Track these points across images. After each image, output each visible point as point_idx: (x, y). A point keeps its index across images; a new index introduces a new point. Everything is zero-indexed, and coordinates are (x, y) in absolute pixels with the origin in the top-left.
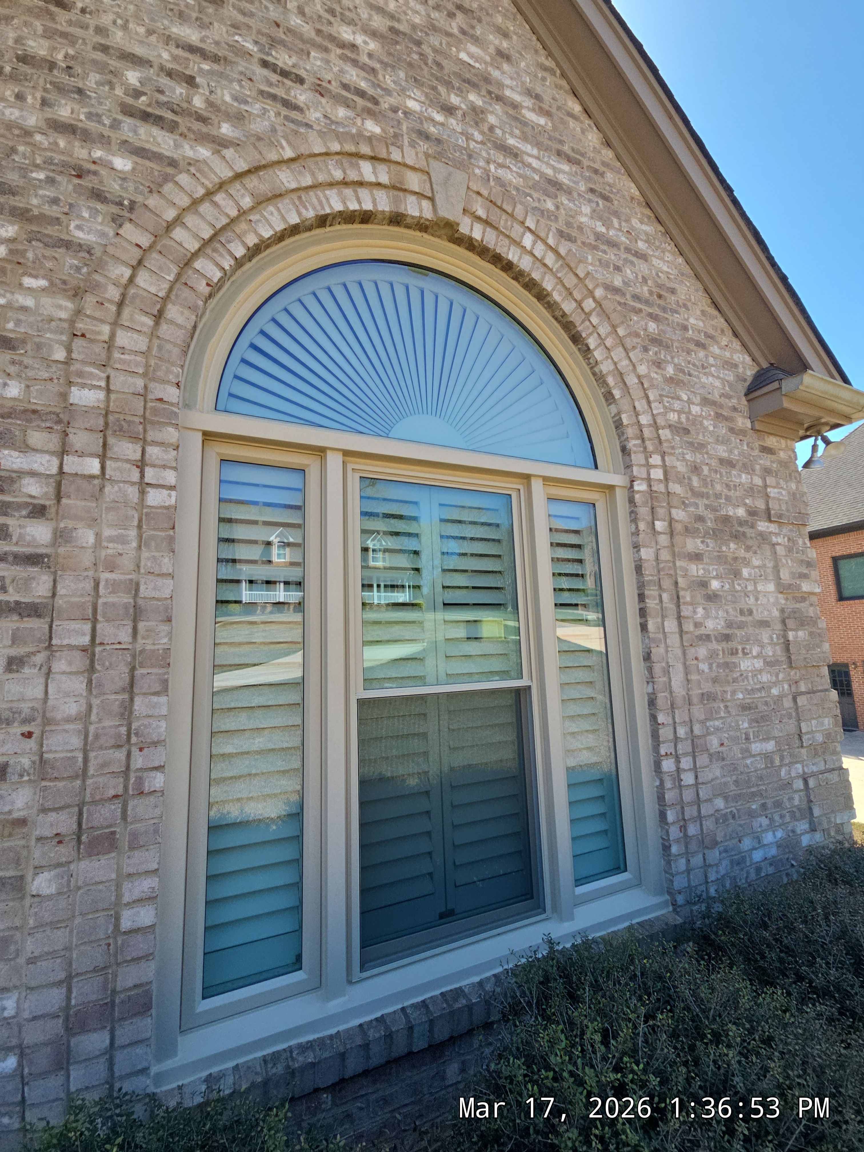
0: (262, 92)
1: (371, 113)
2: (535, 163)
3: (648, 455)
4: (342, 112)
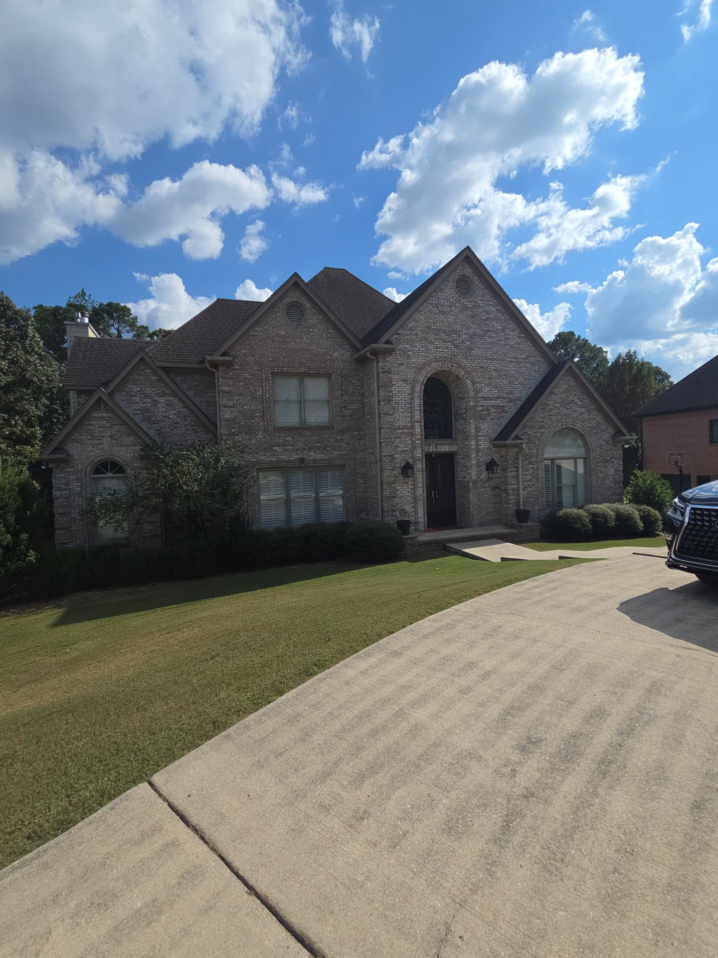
0: (549, 419)
1: (559, 415)
2: (579, 411)
4: (556, 417)
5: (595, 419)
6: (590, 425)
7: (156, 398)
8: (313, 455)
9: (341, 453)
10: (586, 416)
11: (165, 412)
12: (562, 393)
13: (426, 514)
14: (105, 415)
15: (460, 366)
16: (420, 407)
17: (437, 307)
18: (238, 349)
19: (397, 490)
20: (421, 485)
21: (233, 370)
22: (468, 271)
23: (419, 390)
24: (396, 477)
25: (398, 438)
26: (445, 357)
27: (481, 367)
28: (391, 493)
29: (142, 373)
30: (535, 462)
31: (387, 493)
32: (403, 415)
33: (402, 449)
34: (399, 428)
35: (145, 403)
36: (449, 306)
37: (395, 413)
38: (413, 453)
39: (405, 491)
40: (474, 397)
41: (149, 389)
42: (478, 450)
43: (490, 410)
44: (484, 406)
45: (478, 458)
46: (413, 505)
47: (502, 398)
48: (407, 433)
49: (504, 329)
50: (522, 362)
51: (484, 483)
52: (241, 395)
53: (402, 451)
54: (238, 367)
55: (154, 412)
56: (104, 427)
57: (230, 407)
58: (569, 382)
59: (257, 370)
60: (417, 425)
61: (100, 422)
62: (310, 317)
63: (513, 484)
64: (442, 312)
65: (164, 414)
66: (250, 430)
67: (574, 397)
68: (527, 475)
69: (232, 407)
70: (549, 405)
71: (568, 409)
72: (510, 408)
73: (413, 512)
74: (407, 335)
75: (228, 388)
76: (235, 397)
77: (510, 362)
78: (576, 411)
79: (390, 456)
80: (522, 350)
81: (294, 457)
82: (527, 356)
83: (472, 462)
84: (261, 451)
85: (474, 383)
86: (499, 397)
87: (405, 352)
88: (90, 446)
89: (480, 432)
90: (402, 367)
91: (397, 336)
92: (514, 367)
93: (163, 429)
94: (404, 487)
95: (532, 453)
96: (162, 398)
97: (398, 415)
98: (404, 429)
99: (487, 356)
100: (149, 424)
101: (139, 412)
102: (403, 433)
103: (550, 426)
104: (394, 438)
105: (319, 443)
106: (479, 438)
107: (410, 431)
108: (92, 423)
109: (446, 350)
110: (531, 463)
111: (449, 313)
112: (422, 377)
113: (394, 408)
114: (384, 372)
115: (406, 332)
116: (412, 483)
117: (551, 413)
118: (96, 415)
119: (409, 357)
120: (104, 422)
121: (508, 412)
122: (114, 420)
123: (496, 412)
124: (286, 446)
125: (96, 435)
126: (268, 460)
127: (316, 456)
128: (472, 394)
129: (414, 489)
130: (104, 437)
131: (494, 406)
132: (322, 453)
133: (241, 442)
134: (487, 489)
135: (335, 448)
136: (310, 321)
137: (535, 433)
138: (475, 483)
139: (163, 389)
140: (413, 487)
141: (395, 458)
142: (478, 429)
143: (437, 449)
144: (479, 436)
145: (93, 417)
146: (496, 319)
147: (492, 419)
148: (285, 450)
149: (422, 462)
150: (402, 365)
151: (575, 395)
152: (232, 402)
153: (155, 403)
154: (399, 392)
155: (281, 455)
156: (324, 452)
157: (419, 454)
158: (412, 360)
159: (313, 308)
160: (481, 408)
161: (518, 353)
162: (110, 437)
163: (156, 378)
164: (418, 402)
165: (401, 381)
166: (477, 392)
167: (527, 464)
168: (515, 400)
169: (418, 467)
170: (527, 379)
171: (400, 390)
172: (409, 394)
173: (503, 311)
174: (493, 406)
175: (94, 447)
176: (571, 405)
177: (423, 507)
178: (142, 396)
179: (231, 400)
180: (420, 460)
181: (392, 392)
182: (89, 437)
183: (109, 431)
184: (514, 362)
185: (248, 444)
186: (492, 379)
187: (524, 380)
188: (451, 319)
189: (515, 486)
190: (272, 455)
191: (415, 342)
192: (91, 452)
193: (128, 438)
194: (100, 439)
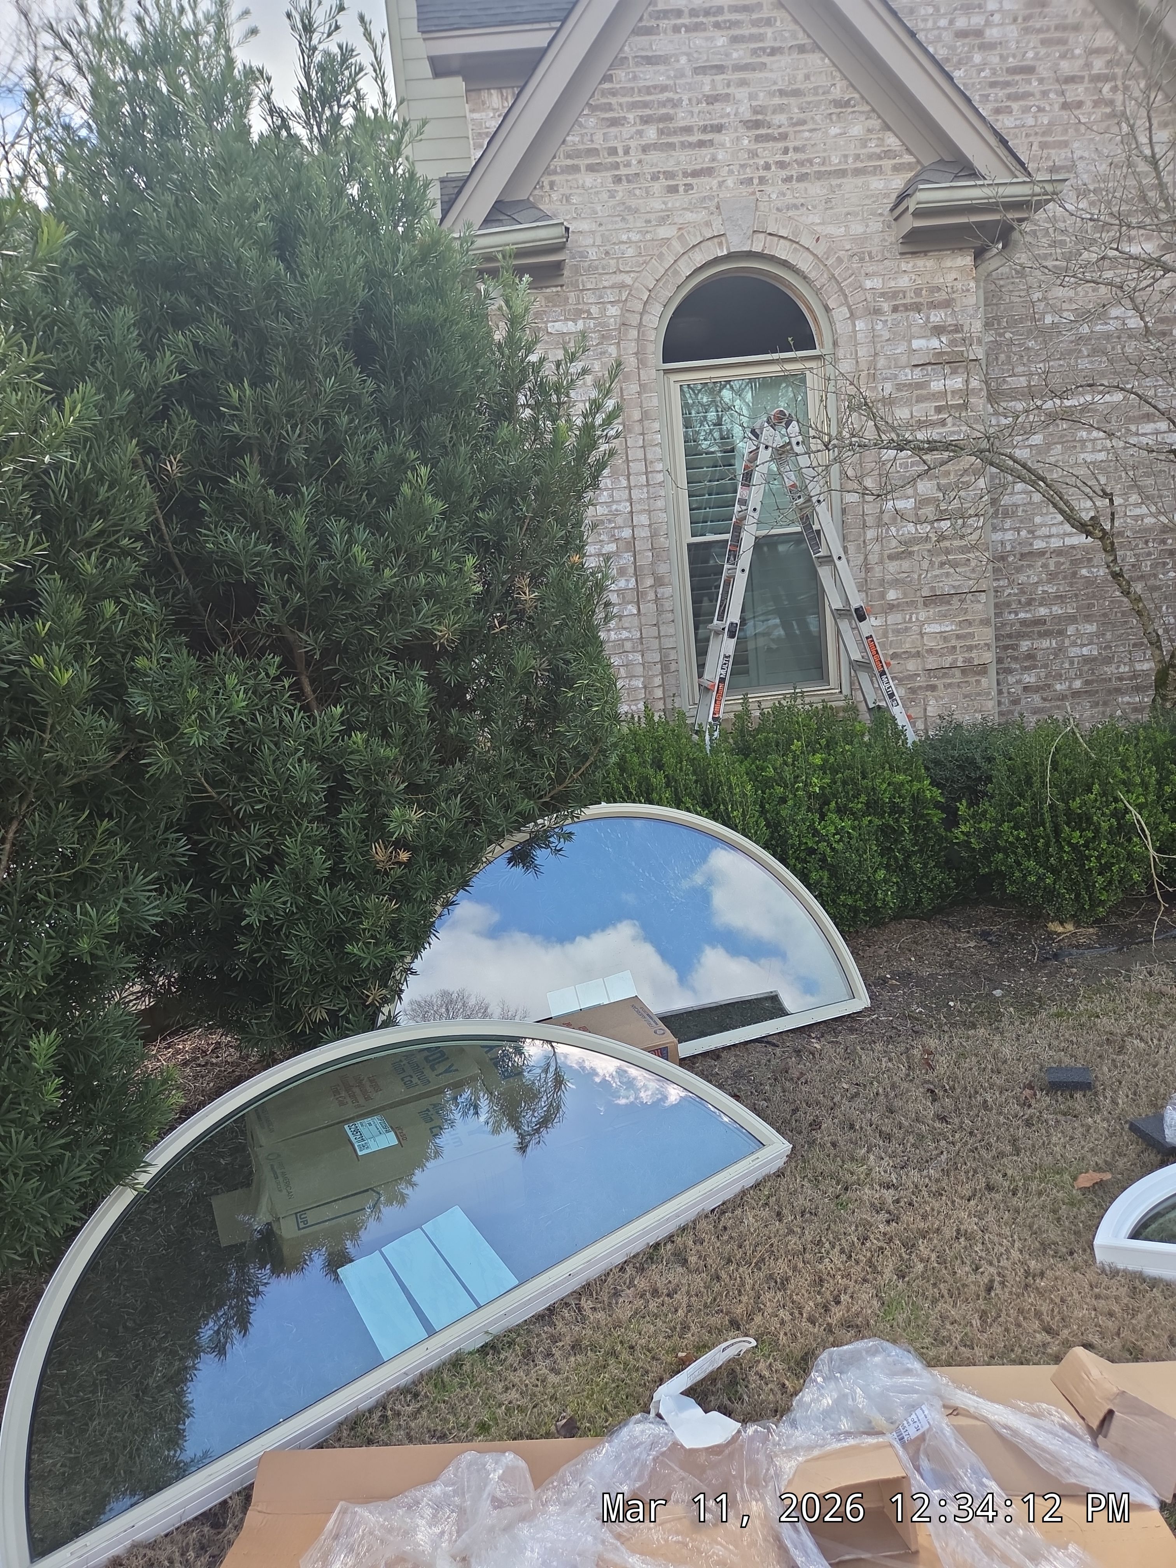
56: (720, 69)
88: (657, 187)
162: (751, 125)
183: (742, 93)
192: (663, 221)
193: (834, 130)
194: (701, 144)
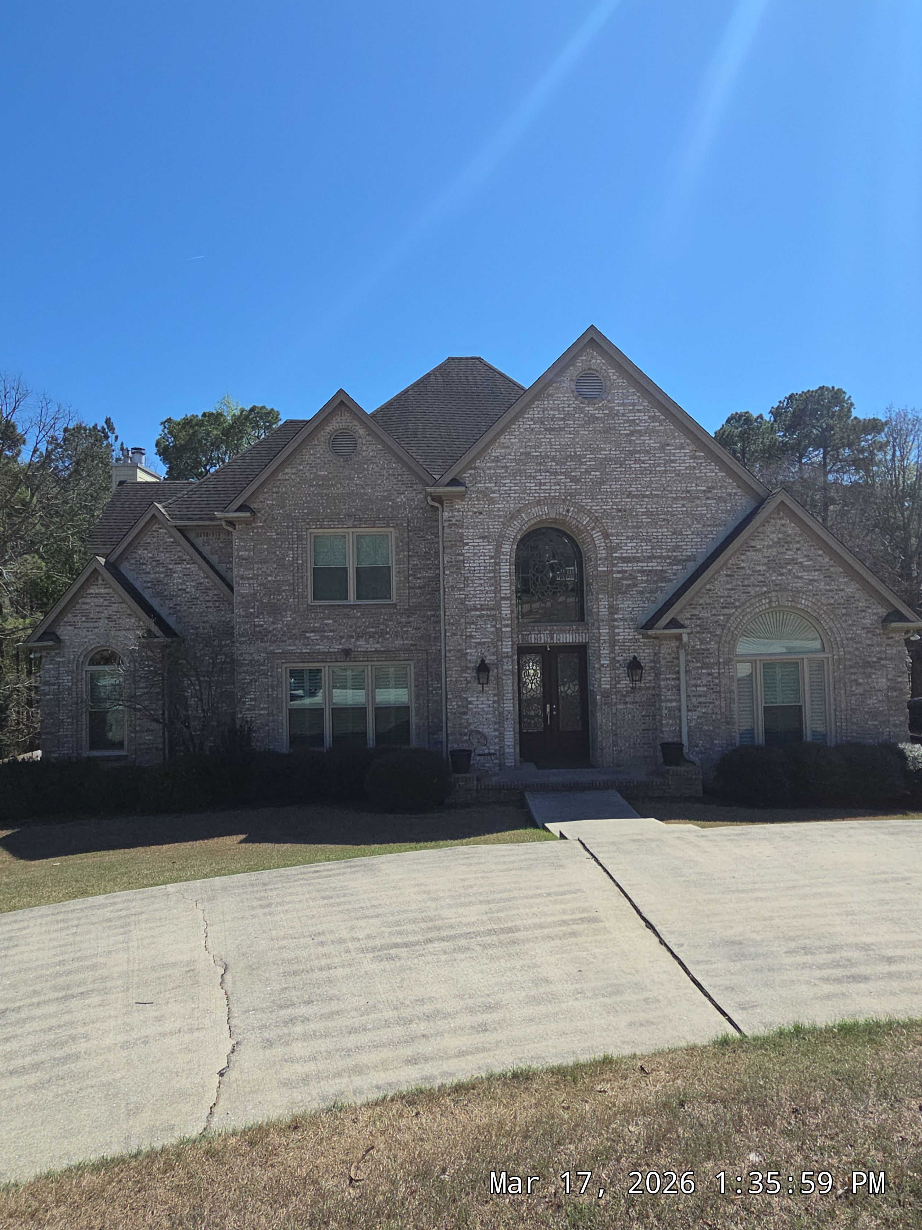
0: (743, 593)
1: (764, 586)
2: (806, 577)
3: (839, 648)
4: (758, 589)
5: (843, 590)
6: (832, 601)
7: (171, 567)
8: (362, 645)
9: (406, 642)
10: (822, 586)
11: (181, 584)
12: (770, 547)
13: (518, 741)
14: (102, 591)
15: (581, 509)
16: (510, 576)
17: (542, 423)
18: (262, 500)
19: (471, 703)
20: (510, 696)
21: (253, 528)
22: (598, 361)
23: (508, 550)
24: (468, 682)
25: (473, 623)
26: (554, 497)
27: (620, 511)
28: (459, 706)
29: (156, 534)
30: (714, 664)
31: (453, 705)
32: (482, 588)
33: (479, 640)
34: (477, 610)
35: (158, 573)
36: (563, 419)
37: (468, 586)
38: (496, 647)
39: (483, 704)
40: (606, 559)
41: (162, 555)
42: (613, 643)
43: (636, 578)
44: (626, 571)
45: (612, 655)
46: (496, 726)
47: (660, 557)
48: (488, 616)
49: (663, 447)
50: (699, 498)
51: (624, 696)
52: (264, 562)
53: (479, 643)
54: (261, 524)
55: (166, 584)
56: (101, 606)
57: (249, 579)
58: (783, 529)
59: (287, 527)
60: (505, 604)
61: (96, 600)
62: (364, 448)
63: (671, 701)
64: (550, 430)
65: (180, 587)
66: (275, 610)
67: (795, 553)
68: (696, 686)
69: (252, 578)
70: (743, 568)
71: (782, 575)
72: (675, 574)
73: (496, 737)
74: (489, 468)
75: (247, 553)
76: (256, 566)
77: (676, 499)
78: (801, 578)
79: (459, 651)
80: (698, 478)
81: (337, 647)
82: (708, 488)
83: (602, 662)
84: (289, 639)
85: (606, 535)
86: (651, 558)
87: (485, 494)
88: (85, 630)
89: (616, 613)
90: (481, 516)
91: (473, 471)
92: (683, 506)
93: (178, 608)
94: (482, 699)
95: (708, 650)
96: (179, 566)
97: (473, 589)
98: (483, 610)
99: (630, 492)
100: (161, 600)
101: (149, 585)
102: (482, 616)
103: (743, 604)
104: (466, 623)
105: (372, 627)
106: (616, 623)
107: (493, 612)
108: (88, 600)
109: (558, 487)
110: (705, 666)
111: (561, 429)
112: (515, 531)
113: (467, 579)
114: (450, 526)
115: (488, 464)
116: (496, 692)
117: (746, 583)
118: (92, 591)
119: (492, 501)
120: (102, 600)
121: (671, 581)
122: (113, 597)
123: (646, 581)
124: (325, 631)
125: (91, 616)
126: (299, 651)
127: (369, 646)
128: (602, 553)
129: (498, 702)
130: (100, 619)
131: (645, 570)
132: (378, 643)
133: (262, 626)
134: (628, 706)
135: (397, 635)
136: (364, 454)
137: (714, 615)
138: (606, 695)
139: (180, 554)
140: (496, 698)
141: (467, 654)
142: (613, 609)
143: (552, 638)
144: (616, 620)
145: (89, 594)
146: (650, 432)
147: (641, 593)
148: (322, 638)
149: (513, 661)
150: (481, 513)
151: (798, 549)
152: (251, 572)
153: (170, 573)
154: (475, 554)
155: (317, 644)
156: (380, 640)
157: (507, 647)
158: (497, 506)
159: (369, 435)
160: (620, 575)
161: (692, 482)
162: (107, 618)
163: (172, 540)
164: (506, 568)
165: (479, 538)
166: (611, 549)
167: (698, 668)
168: (684, 560)
169: (505, 667)
170: (709, 526)
171: (475, 551)
172: (492, 558)
173: (662, 417)
174: (642, 572)
175: (88, 631)
176: (789, 567)
177: (514, 730)
178: (155, 564)
179: (250, 569)
180: (508, 657)
181: (463, 555)
182: (84, 619)
183: (106, 612)
184: (683, 498)
185: (271, 629)
186: (640, 527)
187: (704, 526)
188: (566, 438)
189: (674, 704)
190: (304, 644)
191: (502, 478)
192: (86, 637)
193: (128, 620)
194: (96, 622)
